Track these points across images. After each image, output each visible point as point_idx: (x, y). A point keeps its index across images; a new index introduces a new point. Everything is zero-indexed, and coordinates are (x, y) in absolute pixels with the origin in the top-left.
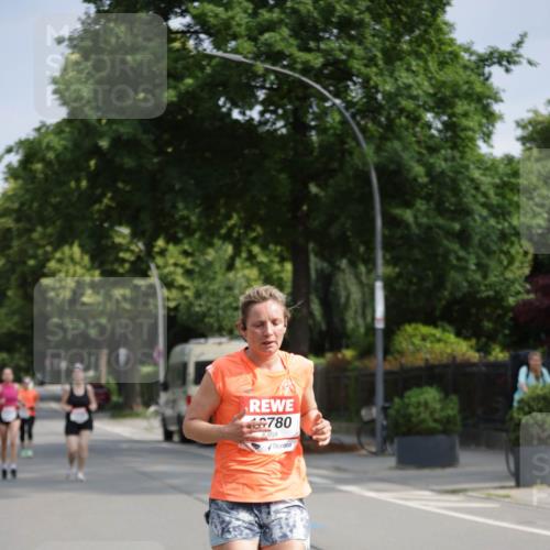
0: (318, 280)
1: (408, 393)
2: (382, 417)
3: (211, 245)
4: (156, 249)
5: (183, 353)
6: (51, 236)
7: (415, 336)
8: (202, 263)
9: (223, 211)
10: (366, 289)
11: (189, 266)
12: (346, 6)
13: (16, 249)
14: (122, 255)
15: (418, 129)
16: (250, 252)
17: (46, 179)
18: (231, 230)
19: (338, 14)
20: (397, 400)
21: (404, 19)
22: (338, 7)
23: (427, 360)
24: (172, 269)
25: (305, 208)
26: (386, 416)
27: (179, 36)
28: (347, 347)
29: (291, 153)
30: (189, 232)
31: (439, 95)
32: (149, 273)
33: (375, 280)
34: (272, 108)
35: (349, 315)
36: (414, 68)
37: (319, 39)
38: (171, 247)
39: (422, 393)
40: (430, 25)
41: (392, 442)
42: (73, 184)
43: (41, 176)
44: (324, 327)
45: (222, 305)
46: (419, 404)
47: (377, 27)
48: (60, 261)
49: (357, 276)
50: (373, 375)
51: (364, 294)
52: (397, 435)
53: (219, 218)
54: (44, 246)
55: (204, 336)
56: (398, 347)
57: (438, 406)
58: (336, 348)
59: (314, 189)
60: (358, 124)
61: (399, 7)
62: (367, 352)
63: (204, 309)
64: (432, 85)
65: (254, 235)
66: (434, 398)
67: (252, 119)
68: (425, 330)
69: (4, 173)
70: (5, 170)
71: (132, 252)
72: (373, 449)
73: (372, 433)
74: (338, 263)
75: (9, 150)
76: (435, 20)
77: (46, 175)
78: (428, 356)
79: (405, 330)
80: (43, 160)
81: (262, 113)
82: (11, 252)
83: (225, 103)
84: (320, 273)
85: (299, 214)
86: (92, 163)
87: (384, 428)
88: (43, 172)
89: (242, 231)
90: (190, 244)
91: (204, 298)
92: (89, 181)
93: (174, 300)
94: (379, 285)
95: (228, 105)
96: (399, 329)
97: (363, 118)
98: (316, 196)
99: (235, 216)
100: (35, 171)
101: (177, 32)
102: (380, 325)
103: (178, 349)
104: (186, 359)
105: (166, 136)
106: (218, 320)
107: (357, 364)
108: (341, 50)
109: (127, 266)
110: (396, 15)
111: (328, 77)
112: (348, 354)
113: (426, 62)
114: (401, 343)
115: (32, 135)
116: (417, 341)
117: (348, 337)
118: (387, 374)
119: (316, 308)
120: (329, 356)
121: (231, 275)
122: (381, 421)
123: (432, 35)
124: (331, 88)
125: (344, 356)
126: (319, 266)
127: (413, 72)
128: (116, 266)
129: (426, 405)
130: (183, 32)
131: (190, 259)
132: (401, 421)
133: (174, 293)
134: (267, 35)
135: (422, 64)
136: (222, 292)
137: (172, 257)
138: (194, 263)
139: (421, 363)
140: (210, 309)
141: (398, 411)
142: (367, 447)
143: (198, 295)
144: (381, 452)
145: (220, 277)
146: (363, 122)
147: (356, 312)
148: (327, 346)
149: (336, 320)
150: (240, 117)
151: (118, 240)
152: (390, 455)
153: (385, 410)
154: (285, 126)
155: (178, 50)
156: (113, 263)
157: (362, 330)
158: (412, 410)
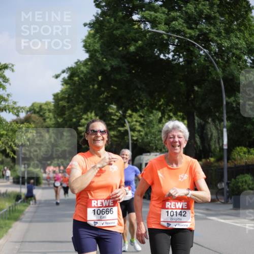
0: (198, 127)
1: (238, 177)
2: (227, 187)
3: (152, 112)
4: (127, 114)
5: (140, 159)
6: (82, 109)
7: (241, 152)
8: (148, 120)
9: (157, 98)
10: (220, 132)
11: (142, 122)
12: (208, 10)
13: (67, 115)
14: (113, 117)
15: (241, 63)
16: (169, 115)
17: (79, 84)
18: (160, 106)
19: (204, 14)
20: (233, 180)
21: (234, 15)
22: (205, 11)
23: (246, 162)
24: (135, 123)
25: (192, 96)
26: (229, 187)
27: (137, 23)
28: (212, 157)
29: (186, 73)
30: (142, 107)
31: (250, 48)
32: (125, 125)
33: (223, 128)
34: (178, 53)
35: (212, 143)
36: (239, 36)
37: (197, 24)
38: (134, 114)
39: (244, 177)
40: (245, 18)
41: (231, 198)
42: (91, 87)
43: (78, 83)
44: (201, 148)
45: (157, 139)
46: (243, 181)
47: (222, 19)
48: (86, 119)
49: (216, 126)
50: (223, 169)
51: (218, 133)
52: (233, 195)
53: (156, 101)
54: (80, 113)
55: (149, 152)
56: (233, 157)
57: (251, 183)
58: (207, 157)
59: (196, 88)
60: (215, 60)
61: (232, 10)
62: (220, 159)
63: (149, 140)
64: (246, 43)
65: (170, 108)
66: (249, 179)
67: (169, 58)
68: (245, 149)
69: (62, 82)
70: (62, 80)
71: (117, 116)
72: (223, 201)
73: (223, 194)
74: (207, 120)
75: (63, 72)
76: (247, 16)
77: (79, 82)
78: (247, 161)
79: (237, 150)
80: (78, 76)
81: (173, 56)
82: (65, 116)
83: (157, 51)
84: (199, 124)
85: (190, 99)
86: (100, 78)
87: (227, 192)
88: (78, 81)
89: (165, 106)
90: (143, 112)
91: (149, 135)
92: (98, 85)
93: (136, 136)
94: (225, 130)
95: (158, 52)
96: (234, 149)
97: (217, 58)
98: (197, 91)
99: (162, 100)
100: (75, 81)
101: (136, 21)
102: (225, 147)
103: (138, 157)
104: (141, 162)
105: (132, 66)
106: (156, 145)
107: (216, 164)
108: (207, 29)
109: (115, 122)
110: (230, 14)
111: (202, 40)
112: (212, 159)
113: (244, 33)
114: (235, 155)
115: (74, 65)
116: (242, 154)
117: (212, 153)
118: (229, 168)
119: (198, 140)
120: (204, 160)
121: (161, 126)
122: (227, 189)
123: (246, 22)
124: (203, 45)
125: (210, 160)
126: (199, 122)
127: (238, 38)
128: (110, 122)
129: (246, 182)
130: (139, 21)
131: (142, 119)
132: (235, 189)
133: (136, 133)
134: (174, 22)
135: (242, 34)
136: (157, 133)
137: (135, 118)
138: (144, 120)
139: (244, 164)
140: (152, 140)
141: (234, 185)
142: (220, 200)
143: (146, 134)
144: (226, 202)
145: (156, 126)
146: (217, 60)
147: (215, 141)
148: (203, 156)
149: (206, 145)
150: (164, 58)
151: (111, 111)
152: (230, 204)
153: (228, 184)
154: (183, 61)
155: (137, 29)
156: (109, 121)
157: (218, 149)
158: (240, 184)
